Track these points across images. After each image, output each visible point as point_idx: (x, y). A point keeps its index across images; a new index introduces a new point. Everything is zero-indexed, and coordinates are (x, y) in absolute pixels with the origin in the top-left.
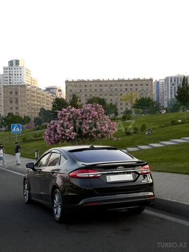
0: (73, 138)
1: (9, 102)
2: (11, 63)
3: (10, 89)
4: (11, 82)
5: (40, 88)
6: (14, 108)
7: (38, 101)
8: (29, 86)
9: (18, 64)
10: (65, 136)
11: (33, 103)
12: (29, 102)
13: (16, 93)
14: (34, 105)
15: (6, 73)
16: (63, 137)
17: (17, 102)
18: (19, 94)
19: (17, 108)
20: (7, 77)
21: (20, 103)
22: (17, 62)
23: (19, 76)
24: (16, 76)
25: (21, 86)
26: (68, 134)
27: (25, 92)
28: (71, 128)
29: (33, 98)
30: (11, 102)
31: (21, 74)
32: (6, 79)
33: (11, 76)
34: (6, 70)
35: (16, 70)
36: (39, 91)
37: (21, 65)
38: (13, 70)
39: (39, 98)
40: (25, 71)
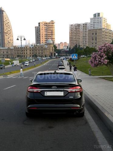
0: (106, 63)
1: (91, 40)
2: (95, 15)
3: (92, 32)
4: (95, 27)
5: (111, 30)
6: (94, 43)
7: (109, 38)
8: (104, 29)
9: (99, 16)
10: (101, 62)
11: (106, 39)
12: (103, 39)
13: (96, 34)
14: (107, 41)
15: (92, 22)
16: (100, 63)
17: (96, 39)
18: (98, 34)
19: (96, 43)
20: (92, 24)
21: (98, 40)
22: (99, 14)
23: (99, 23)
24: (98, 23)
25: (99, 29)
26: (102, 61)
27: (101, 33)
28: (104, 57)
29: (106, 37)
30: (93, 39)
31: (100, 22)
32: (92, 25)
33: (95, 23)
34: (92, 20)
35: (98, 19)
36: (110, 32)
37: (101, 16)
38: (96, 20)
39: (110, 36)
40: (103, 19)
